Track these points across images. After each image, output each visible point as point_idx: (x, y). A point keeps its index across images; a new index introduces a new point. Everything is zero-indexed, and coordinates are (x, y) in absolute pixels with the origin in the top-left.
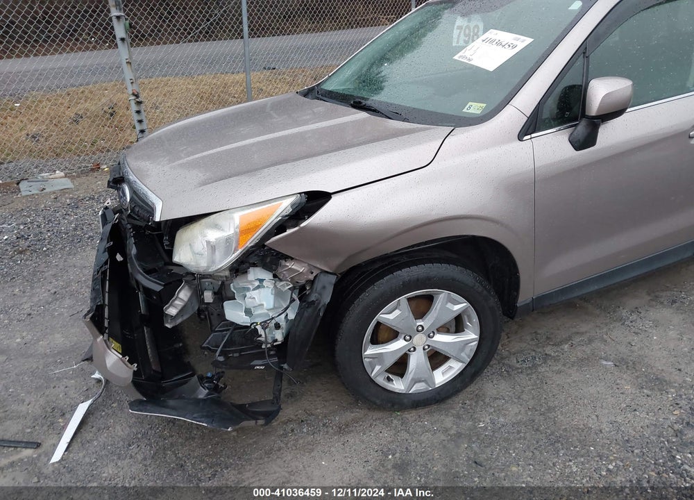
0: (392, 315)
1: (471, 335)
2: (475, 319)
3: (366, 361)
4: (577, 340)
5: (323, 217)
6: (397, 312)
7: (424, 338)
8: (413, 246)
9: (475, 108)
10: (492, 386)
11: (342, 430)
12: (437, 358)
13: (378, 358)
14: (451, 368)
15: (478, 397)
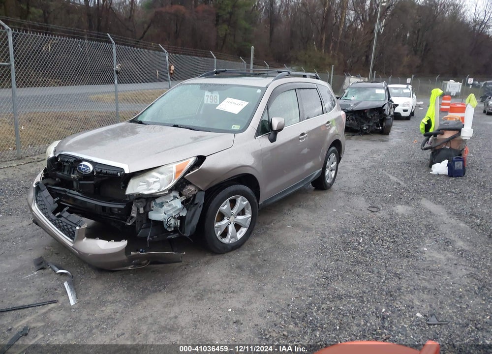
0: (225, 207)
1: (248, 215)
2: (250, 208)
3: (215, 229)
4: (275, 222)
5: (204, 165)
6: (226, 206)
7: (234, 218)
8: (231, 178)
9: (236, 127)
10: (254, 240)
11: (207, 263)
12: (238, 227)
13: (219, 227)
14: (242, 231)
15: (251, 244)
